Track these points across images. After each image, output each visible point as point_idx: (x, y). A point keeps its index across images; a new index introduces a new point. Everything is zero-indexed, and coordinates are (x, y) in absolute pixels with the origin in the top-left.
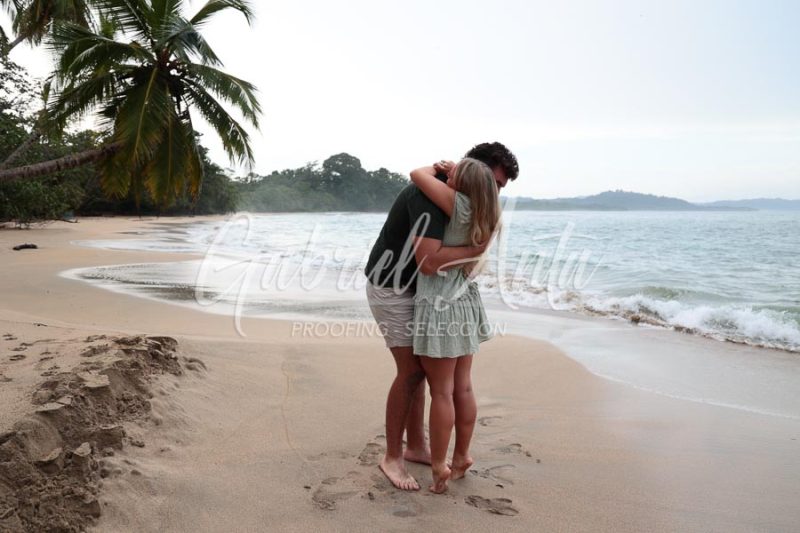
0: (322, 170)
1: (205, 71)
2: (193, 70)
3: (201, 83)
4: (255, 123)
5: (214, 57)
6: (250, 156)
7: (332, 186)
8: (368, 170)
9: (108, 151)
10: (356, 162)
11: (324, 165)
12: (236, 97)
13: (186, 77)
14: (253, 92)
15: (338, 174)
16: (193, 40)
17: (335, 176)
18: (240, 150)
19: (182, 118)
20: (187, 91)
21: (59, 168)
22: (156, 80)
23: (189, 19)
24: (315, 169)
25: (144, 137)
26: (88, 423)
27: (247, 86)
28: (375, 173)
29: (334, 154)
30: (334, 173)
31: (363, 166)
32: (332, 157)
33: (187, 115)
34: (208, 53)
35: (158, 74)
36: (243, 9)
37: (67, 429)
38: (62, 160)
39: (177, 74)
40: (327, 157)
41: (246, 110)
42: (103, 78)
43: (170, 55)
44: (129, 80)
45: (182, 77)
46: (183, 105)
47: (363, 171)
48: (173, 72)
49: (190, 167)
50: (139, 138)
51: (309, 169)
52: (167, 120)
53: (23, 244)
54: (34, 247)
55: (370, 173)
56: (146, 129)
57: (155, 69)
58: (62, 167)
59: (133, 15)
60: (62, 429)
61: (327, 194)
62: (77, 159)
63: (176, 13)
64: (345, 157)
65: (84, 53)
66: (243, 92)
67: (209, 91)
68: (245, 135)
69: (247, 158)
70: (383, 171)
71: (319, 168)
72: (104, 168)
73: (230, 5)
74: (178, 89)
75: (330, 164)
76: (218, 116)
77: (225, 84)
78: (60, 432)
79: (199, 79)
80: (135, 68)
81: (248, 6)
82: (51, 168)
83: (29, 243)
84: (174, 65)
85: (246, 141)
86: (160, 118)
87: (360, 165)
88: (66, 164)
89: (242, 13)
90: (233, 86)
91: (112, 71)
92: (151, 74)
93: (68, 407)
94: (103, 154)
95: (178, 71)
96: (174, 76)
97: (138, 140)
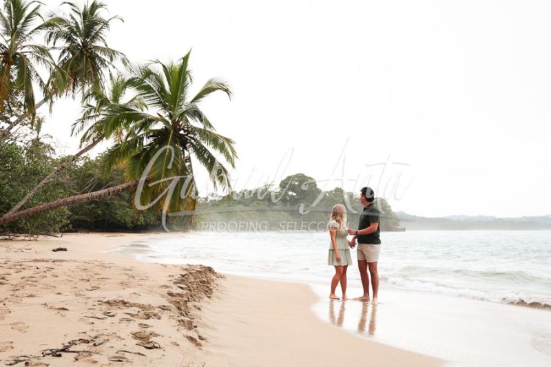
1: (203, 133)
2: (194, 130)
3: (198, 137)
4: (234, 166)
5: (210, 126)
12: (222, 149)
13: (190, 135)
14: (232, 145)
16: (197, 114)
19: (186, 161)
20: (189, 143)
21: (109, 194)
27: (229, 141)
29: (290, 175)
33: (189, 159)
34: (208, 124)
35: (173, 135)
36: (226, 90)
38: (112, 188)
39: (184, 133)
41: (228, 158)
43: (180, 121)
45: (187, 135)
46: (186, 153)
48: (182, 132)
50: (163, 175)
53: (58, 247)
54: (65, 250)
57: (172, 132)
58: (111, 194)
59: (159, 98)
61: (283, 213)
62: (120, 188)
66: (227, 145)
67: (205, 145)
73: (219, 89)
74: (183, 142)
76: (209, 161)
77: (216, 141)
79: (195, 135)
80: (158, 131)
81: (230, 89)
82: (105, 194)
83: (62, 247)
84: (182, 128)
88: (114, 191)
89: (225, 93)
90: (221, 141)
92: (170, 134)
95: (185, 131)
96: (182, 135)
97: (162, 178)
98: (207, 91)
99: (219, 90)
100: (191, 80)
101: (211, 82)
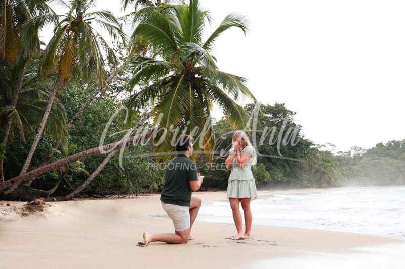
14: (244, 84)
22: (182, 83)
27: (240, 79)
35: (184, 79)
36: (241, 26)
39: (199, 77)
43: (195, 63)
48: (197, 76)
50: (168, 120)
56: (172, 116)
57: (183, 76)
77: (225, 78)
81: (245, 24)
84: (198, 71)
89: (241, 29)
92: (180, 78)
96: (197, 78)
97: (167, 123)
98: (222, 29)
99: (233, 27)
101: (227, 19)
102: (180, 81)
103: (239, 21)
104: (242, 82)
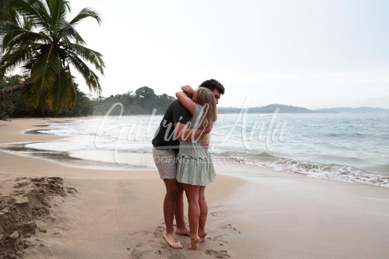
0: (135, 95)
1: (77, 47)
2: (71, 46)
3: (75, 52)
4: (102, 72)
5: (82, 40)
6: (100, 88)
7: (140, 102)
8: (157, 95)
9: (28, 86)
10: (152, 91)
11: (136, 92)
12: (92, 59)
13: (68, 50)
14: (101, 57)
15: (143, 97)
16: (71, 32)
17: (142, 98)
18: (95, 85)
19: (66, 69)
20: (68, 56)
22: (52, 51)
23: (69, 21)
24: (131, 94)
25: (46, 79)
26: (17, 222)
27: (98, 54)
28: (161, 96)
29: (141, 87)
30: (141, 96)
31: (155, 93)
32: (140, 88)
33: (68, 68)
34: (79, 38)
35: (53, 48)
36: (96, 17)
37: (6, 225)
38: (4, 90)
39: (63, 48)
40: (138, 89)
41: (97, 66)
42: (25, 50)
43: (60, 39)
44: (39, 51)
45: (66, 49)
46: (66, 63)
47: (155, 95)
48: (61, 47)
49: (70, 94)
50: (43, 79)
51: (129, 94)
52: (57, 70)
55: (158, 96)
56: (47, 75)
57: (52, 46)
58: (3, 93)
59: (41, 19)
60: (3, 225)
61: (137, 106)
62: (11, 89)
63: (63, 18)
64: (146, 89)
65: (16, 37)
66: (96, 57)
67: (79, 57)
68: (97, 78)
69: (98, 89)
70: (165, 95)
71: (133, 94)
72: (25, 94)
73: (90, 15)
74: (63, 55)
75: (139, 92)
76: (84, 69)
77: (87, 53)
78: (2, 227)
79: (74, 50)
80: (42, 45)
81: (99, 16)
84: (61, 44)
85: (97, 81)
86: (54, 69)
87: (153, 92)
88: (6, 92)
90: (91, 54)
91: (30, 46)
92: (50, 47)
93: (7, 214)
94: (24, 87)
95: (64, 47)
96: (62, 49)
97: (43, 81)
98: (81, 16)
99: (90, 17)
100: (69, 9)
101: (84, 10)
102: (51, 49)
103: (94, 13)
104: (100, 57)
